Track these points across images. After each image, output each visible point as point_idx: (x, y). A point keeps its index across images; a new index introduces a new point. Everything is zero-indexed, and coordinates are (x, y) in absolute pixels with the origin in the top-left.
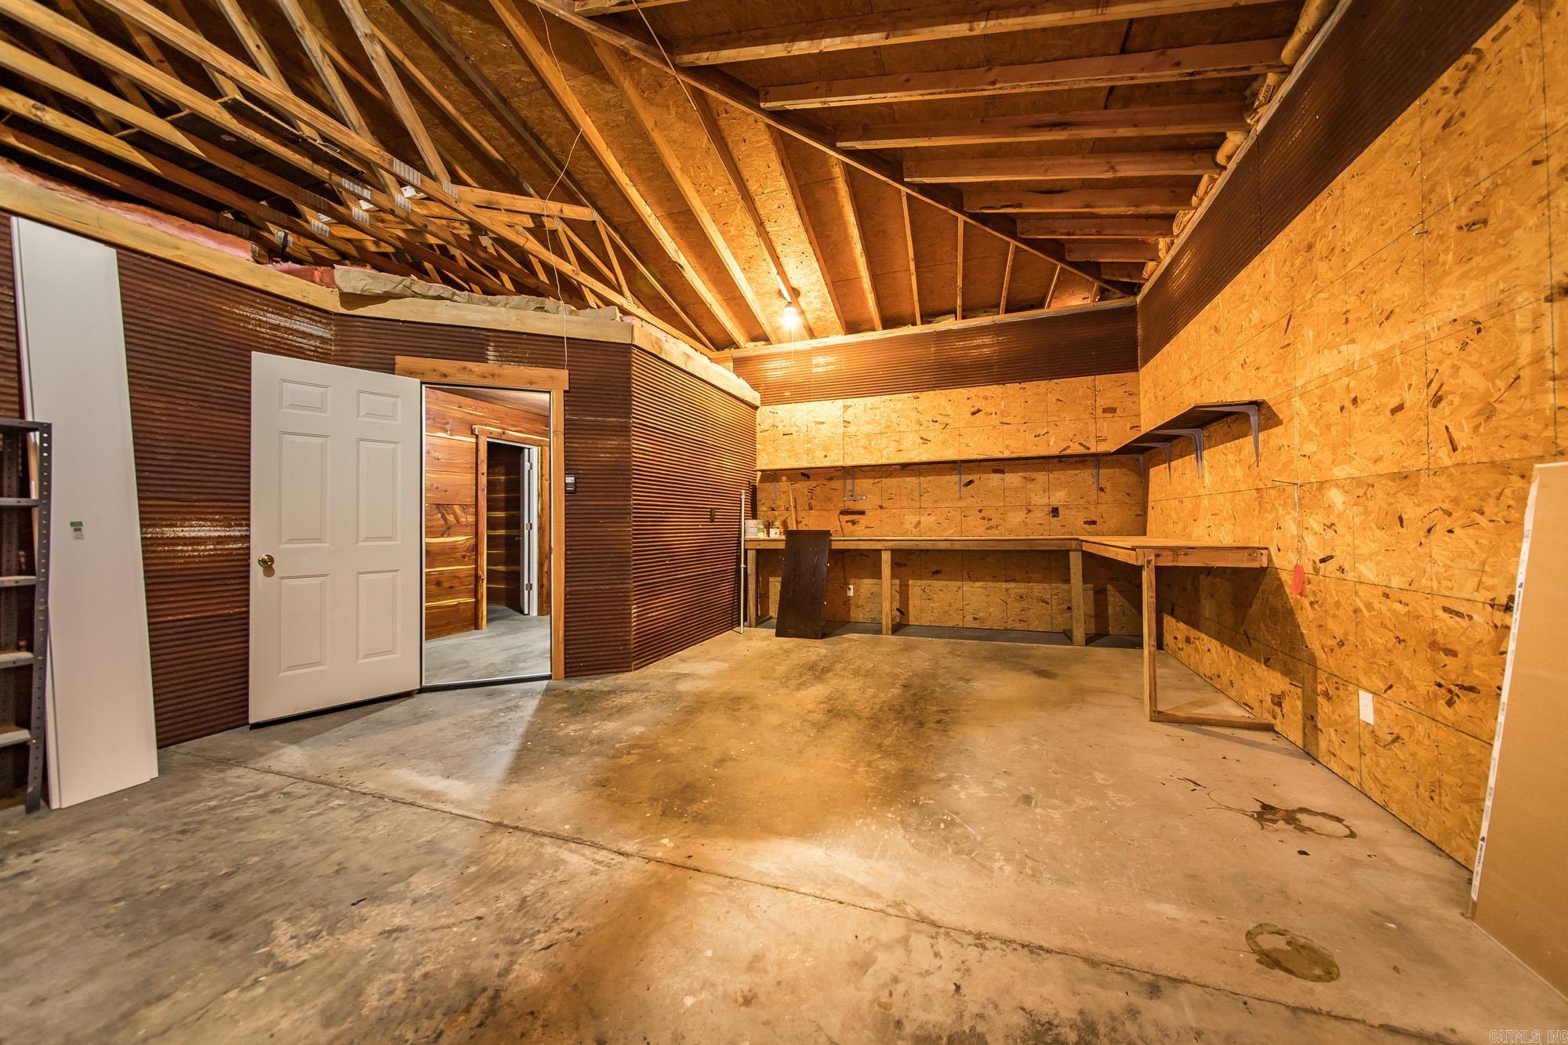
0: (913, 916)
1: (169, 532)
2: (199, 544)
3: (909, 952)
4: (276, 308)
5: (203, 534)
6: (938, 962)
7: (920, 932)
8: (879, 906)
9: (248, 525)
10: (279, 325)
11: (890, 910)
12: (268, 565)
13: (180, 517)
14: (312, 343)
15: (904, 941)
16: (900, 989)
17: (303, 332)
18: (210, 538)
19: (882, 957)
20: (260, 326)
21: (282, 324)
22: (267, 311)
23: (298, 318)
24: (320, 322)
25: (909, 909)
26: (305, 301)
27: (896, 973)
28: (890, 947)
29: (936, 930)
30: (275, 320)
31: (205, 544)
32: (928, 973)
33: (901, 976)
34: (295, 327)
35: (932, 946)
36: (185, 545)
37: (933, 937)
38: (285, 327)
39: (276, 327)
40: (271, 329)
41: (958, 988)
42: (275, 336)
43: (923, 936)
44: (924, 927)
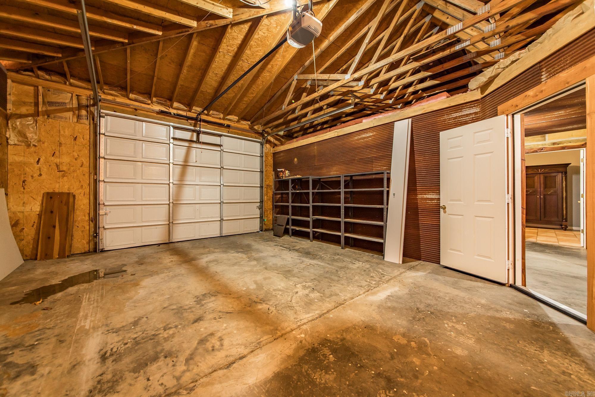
0: (181, 391)
1: (425, 196)
2: (433, 200)
3: (174, 377)
4: (454, 111)
5: (433, 197)
6: (160, 382)
7: (173, 387)
8: (199, 382)
9: (440, 194)
10: (457, 117)
11: (192, 385)
12: (444, 208)
13: (427, 191)
14: (471, 117)
15: (178, 379)
16: (171, 364)
17: (467, 114)
18: (436, 198)
19: (184, 368)
20: (450, 120)
21: (458, 116)
22: (452, 114)
23: (464, 110)
24: (475, 106)
25: (185, 392)
26: (465, 102)
27: (175, 367)
28: (182, 373)
29: (167, 393)
30: (454, 115)
31: (434, 200)
32: (163, 376)
33: (172, 368)
34: (463, 114)
35: (165, 386)
36: (429, 200)
37: (167, 389)
38: (459, 116)
39: (456, 118)
40: (454, 119)
41: (148, 380)
42: (456, 121)
43: (171, 386)
44: (173, 390)
